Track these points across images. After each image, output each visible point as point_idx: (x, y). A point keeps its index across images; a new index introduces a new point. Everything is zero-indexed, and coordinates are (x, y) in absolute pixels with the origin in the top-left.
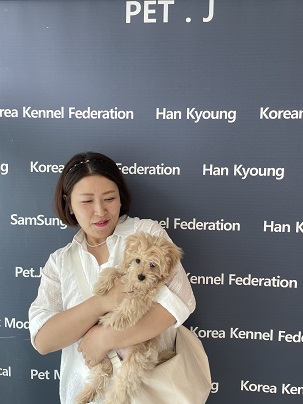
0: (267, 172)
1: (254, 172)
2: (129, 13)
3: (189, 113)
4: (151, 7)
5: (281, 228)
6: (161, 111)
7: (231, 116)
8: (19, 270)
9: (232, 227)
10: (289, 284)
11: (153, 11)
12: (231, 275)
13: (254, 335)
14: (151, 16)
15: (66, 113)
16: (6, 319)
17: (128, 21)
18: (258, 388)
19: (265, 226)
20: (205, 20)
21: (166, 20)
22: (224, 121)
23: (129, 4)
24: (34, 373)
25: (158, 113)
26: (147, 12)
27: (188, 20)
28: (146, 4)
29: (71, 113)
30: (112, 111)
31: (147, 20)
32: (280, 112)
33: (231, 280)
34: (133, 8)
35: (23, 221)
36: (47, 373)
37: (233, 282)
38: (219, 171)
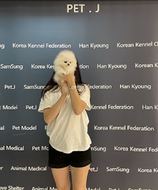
0: (120, 66)
1: (116, 66)
2: (68, 9)
3: (91, 45)
4: (76, 7)
5: (126, 87)
6: (81, 44)
7: (107, 46)
8: (27, 107)
9: (109, 87)
10: (130, 108)
11: (77, 8)
12: (109, 105)
13: (118, 128)
14: (76, 10)
15: (45, 45)
16: (22, 127)
17: (68, 11)
18: (121, 149)
19: (121, 86)
20: (96, 12)
21: (82, 11)
22: (105, 48)
23: (68, 5)
24: (34, 148)
25: (80, 46)
26: (75, 8)
27: (90, 12)
28: (75, 5)
29: (47, 46)
30: (63, 45)
31: (75, 11)
32: (124, 45)
33: (109, 107)
34: (70, 7)
35: (29, 88)
36: (39, 147)
37: (110, 108)
38: (103, 67)
